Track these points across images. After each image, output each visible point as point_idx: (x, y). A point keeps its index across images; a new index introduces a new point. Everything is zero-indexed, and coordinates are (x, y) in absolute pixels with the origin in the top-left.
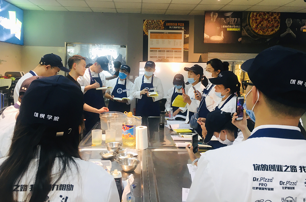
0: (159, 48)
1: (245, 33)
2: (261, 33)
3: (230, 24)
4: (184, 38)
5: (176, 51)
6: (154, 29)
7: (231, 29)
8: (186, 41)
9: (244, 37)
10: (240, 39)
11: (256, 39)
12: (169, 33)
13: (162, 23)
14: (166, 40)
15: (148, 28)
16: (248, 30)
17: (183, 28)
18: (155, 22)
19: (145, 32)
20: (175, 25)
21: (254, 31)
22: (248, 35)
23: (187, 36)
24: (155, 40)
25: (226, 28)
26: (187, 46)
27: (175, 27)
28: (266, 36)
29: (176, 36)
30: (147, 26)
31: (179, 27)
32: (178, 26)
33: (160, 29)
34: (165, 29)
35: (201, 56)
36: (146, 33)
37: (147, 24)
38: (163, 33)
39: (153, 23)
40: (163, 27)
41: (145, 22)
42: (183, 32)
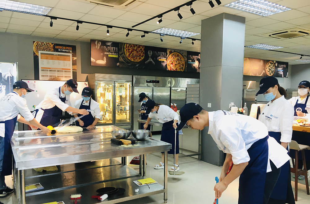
0: (50, 68)
1: (121, 59)
2: (132, 60)
3: (111, 51)
4: (73, 61)
5: (66, 71)
6: (44, 51)
7: (111, 56)
8: (74, 63)
9: (121, 62)
10: (118, 64)
11: (129, 64)
12: (59, 55)
13: (52, 46)
14: (56, 61)
15: (38, 50)
16: (123, 57)
17: (71, 51)
18: (44, 44)
19: (35, 52)
20: (64, 48)
21: (127, 58)
22: (124, 61)
23: (75, 58)
24: (45, 60)
25: (108, 55)
26: (75, 67)
27: (63, 50)
28: (136, 62)
29: (65, 58)
30: (37, 47)
31: (67, 51)
32: (66, 49)
33: (50, 50)
34: (54, 51)
35: (87, 76)
36: (36, 54)
37: (37, 46)
38: (53, 54)
39: (43, 45)
40: (53, 50)
41: (35, 43)
42: (71, 55)
